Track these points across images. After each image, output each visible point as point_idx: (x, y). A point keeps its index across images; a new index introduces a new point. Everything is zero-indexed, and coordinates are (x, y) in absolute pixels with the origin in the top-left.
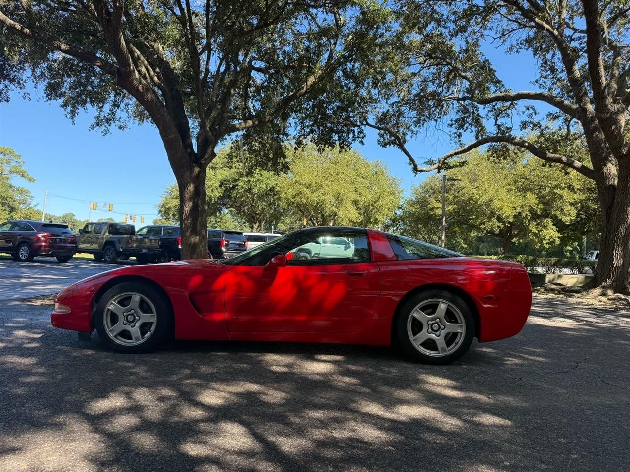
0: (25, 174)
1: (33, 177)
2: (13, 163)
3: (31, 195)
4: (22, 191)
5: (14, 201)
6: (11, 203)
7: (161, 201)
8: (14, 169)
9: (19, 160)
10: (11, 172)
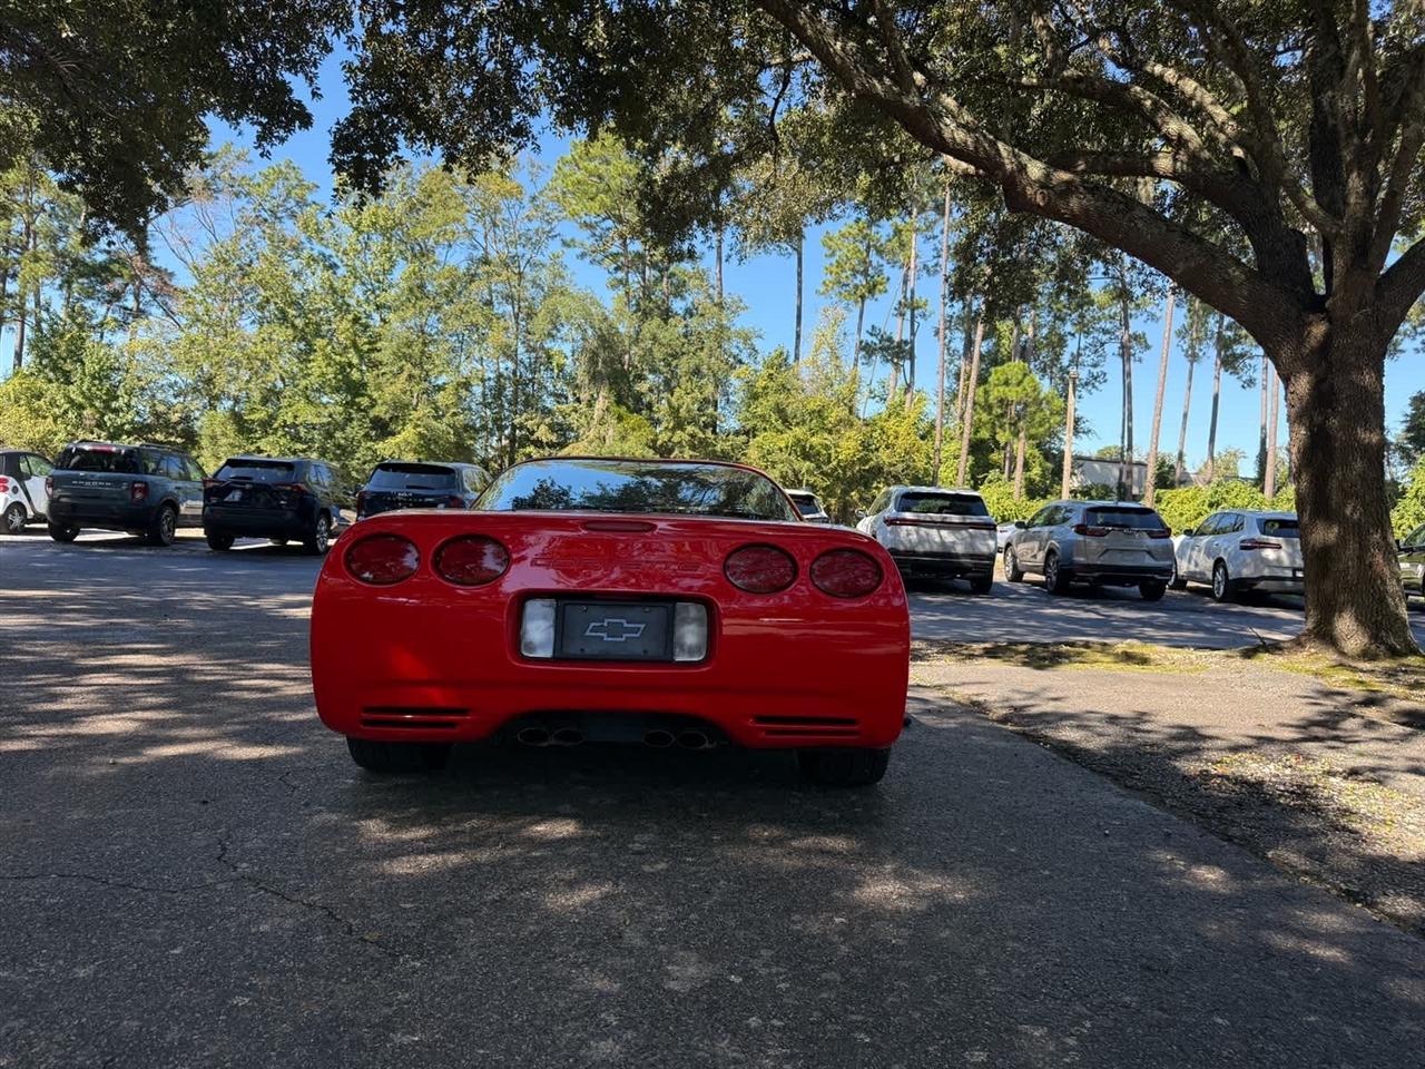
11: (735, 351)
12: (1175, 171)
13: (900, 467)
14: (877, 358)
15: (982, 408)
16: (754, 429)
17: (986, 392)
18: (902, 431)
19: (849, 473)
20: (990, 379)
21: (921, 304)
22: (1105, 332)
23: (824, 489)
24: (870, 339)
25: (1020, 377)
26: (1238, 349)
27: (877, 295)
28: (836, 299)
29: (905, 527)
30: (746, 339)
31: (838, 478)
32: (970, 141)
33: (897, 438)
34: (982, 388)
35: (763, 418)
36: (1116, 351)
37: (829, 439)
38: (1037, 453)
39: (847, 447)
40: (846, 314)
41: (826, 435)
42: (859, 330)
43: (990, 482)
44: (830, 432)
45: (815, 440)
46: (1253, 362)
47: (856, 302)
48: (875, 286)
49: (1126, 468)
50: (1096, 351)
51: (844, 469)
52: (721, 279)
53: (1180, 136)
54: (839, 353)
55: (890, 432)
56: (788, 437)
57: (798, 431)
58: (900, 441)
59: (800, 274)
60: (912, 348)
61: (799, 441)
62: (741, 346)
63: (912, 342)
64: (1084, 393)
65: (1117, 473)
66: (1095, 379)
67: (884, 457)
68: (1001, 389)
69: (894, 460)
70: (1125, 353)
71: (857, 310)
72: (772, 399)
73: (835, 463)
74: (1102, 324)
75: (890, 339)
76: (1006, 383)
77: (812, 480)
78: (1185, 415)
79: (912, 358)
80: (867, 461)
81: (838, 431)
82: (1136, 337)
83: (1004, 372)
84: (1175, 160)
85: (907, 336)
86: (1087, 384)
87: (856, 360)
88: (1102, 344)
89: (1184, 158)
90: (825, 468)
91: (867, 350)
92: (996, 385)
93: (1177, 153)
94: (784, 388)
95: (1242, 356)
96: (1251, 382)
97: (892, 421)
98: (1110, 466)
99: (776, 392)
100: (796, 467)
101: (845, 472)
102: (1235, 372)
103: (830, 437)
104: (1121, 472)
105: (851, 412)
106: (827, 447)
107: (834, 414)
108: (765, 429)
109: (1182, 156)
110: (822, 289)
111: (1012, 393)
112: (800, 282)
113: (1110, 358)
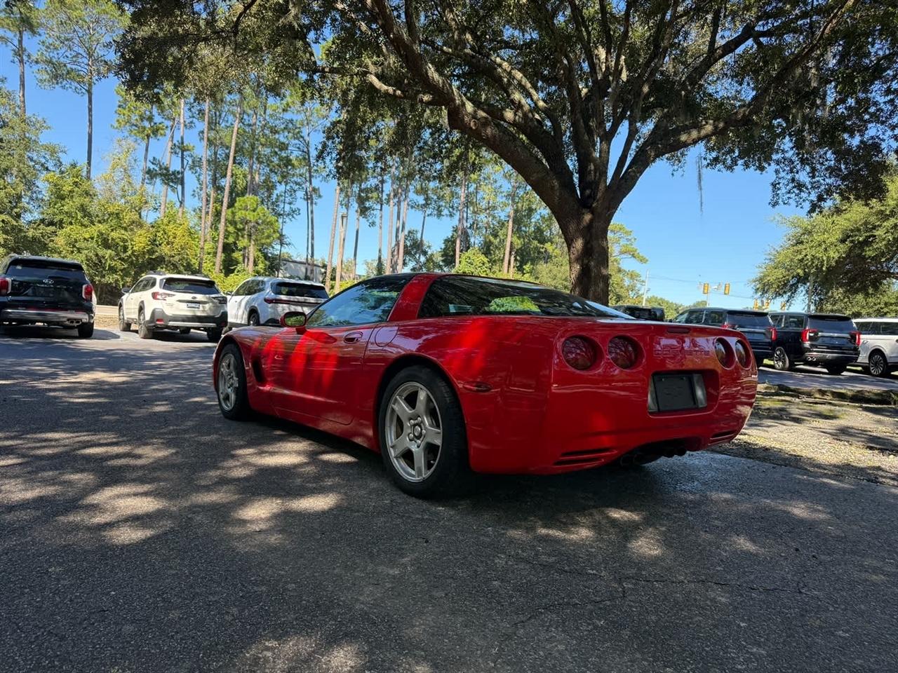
0: (636, 254)
1: (645, 256)
2: (623, 242)
3: (642, 279)
4: (633, 276)
5: (622, 287)
6: (617, 290)
7: (757, 273)
8: (624, 249)
9: (629, 237)
10: (621, 253)
11: (43, 161)
12: (515, 120)
13: (177, 258)
14: (158, 181)
15: (230, 223)
16: (61, 222)
17: (233, 213)
18: (179, 233)
19: (141, 260)
20: (236, 205)
21: (190, 148)
22: (297, 183)
23: (122, 270)
24: (152, 167)
25: (255, 206)
26: (367, 204)
27: (159, 137)
28: (126, 134)
29: (281, 305)
30: (53, 152)
31: (132, 263)
32: (441, 81)
33: (175, 238)
34: (230, 210)
35: (68, 214)
36: (302, 196)
37: (126, 235)
38: (260, 255)
39: (139, 241)
40: (136, 146)
41: (123, 232)
42: (146, 158)
43: (238, 271)
44: (125, 229)
45: (114, 235)
46: (375, 212)
47: (143, 139)
48: (157, 130)
49: (309, 268)
50: (291, 195)
51: (137, 257)
52: (24, 102)
53: (520, 102)
54: (131, 173)
55: (170, 233)
56: (94, 230)
57: (102, 227)
58: (177, 240)
59: (90, 110)
60: (183, 178)
61: (102, 234)
62: (48, 157)
63: (182, 173)
64: (287, 220)
65: (304, 270)
66: (294, 212)
67: (165, 250)
68: (243, 212)
69: (172, 253)
70: (308, 198)
71: (144, 144)
72: (78, 201)
73: (130, 252)
74: (295, 179)
75: (167, 169)
76: (246, 209)
77: (113, 263)
78: (344, 240)
79: (182, 184)
80: (154, 252)
81: (132, 230)
82: (314, 190)
83: (244, 202)
84: (515, 115)
85: (179, 168)
86: (288, 215)
87: (143, 180)
88: (295, 191)
89: (521, 115)
90: (123, 256)
91: (151, 174)
92: (240, 209)
93: (517, 111)
94: (87, 194)
95: (369, 208)
96: (373, 224)
97: (171, 226)
98: (299, 265)
99: (80, 195)
100: (100, 253)
101: (137, 259)
102: (365, 217)
103: (126, 233)
104: (306, 269)
105: (140, 217)
106: (124, 241)
107: (129, 217)
108: (71, 223)
109: (520, 113)
110: (116, 125)
111: (250, 216)
112: (90, 115)
113: (299, 200)
